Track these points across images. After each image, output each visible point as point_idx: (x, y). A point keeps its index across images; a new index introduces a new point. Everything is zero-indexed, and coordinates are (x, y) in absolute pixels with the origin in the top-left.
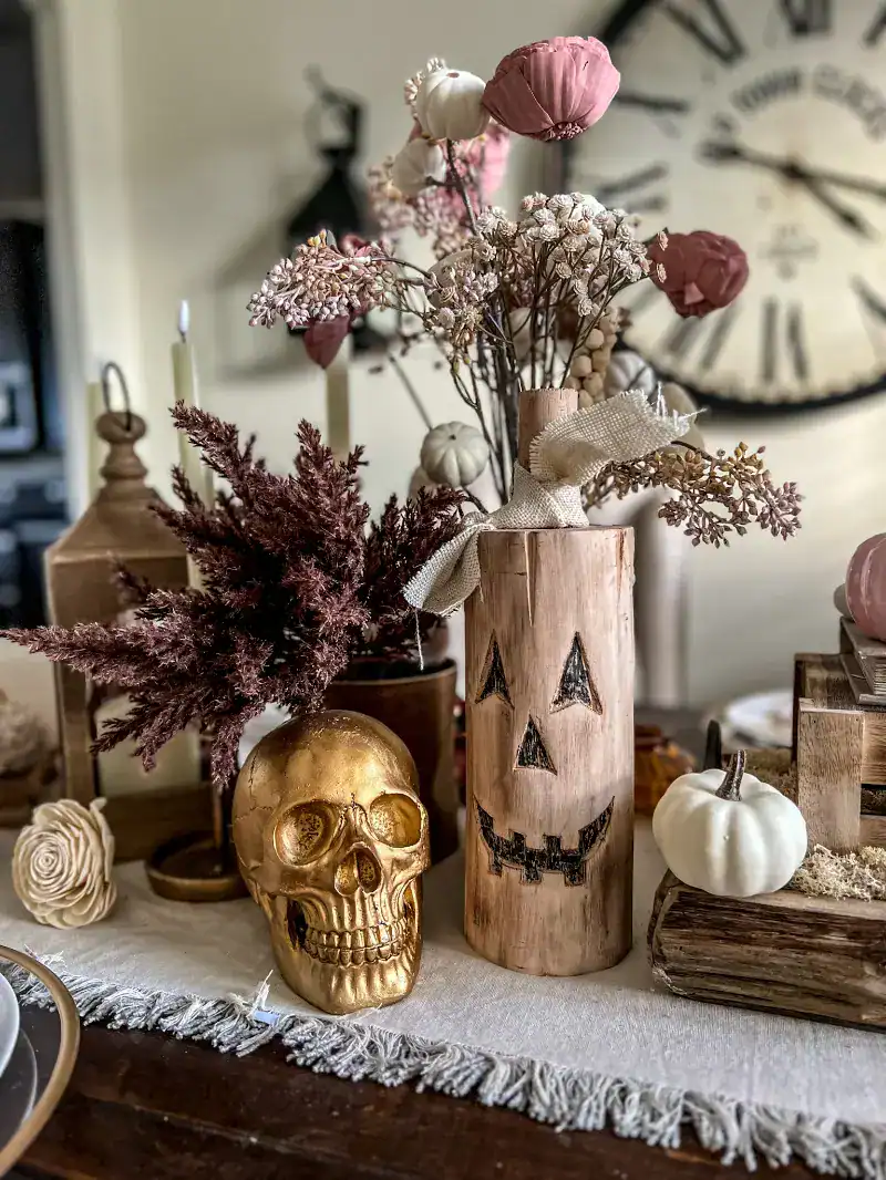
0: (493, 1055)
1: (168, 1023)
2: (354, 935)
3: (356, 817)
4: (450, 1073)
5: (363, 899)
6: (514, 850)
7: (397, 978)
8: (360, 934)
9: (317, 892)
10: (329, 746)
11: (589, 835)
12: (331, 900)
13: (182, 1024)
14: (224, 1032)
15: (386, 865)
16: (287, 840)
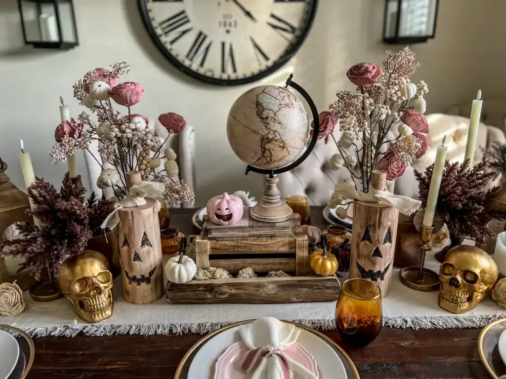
0: (132, 325)
1: (53, 334)
2: (97, 306)
3: (94, 280)
4: (122, 330)
5: (98, 297)
6: (134, 279)
7: (109, 312)
8: (98, 305)
9: (87, 298)
10: (85, 264)
11: (151, 274)
12: (90, 299)
13: (56, 333)
14: (68, 333)
15: (103, 288)
16: (77, 288)
